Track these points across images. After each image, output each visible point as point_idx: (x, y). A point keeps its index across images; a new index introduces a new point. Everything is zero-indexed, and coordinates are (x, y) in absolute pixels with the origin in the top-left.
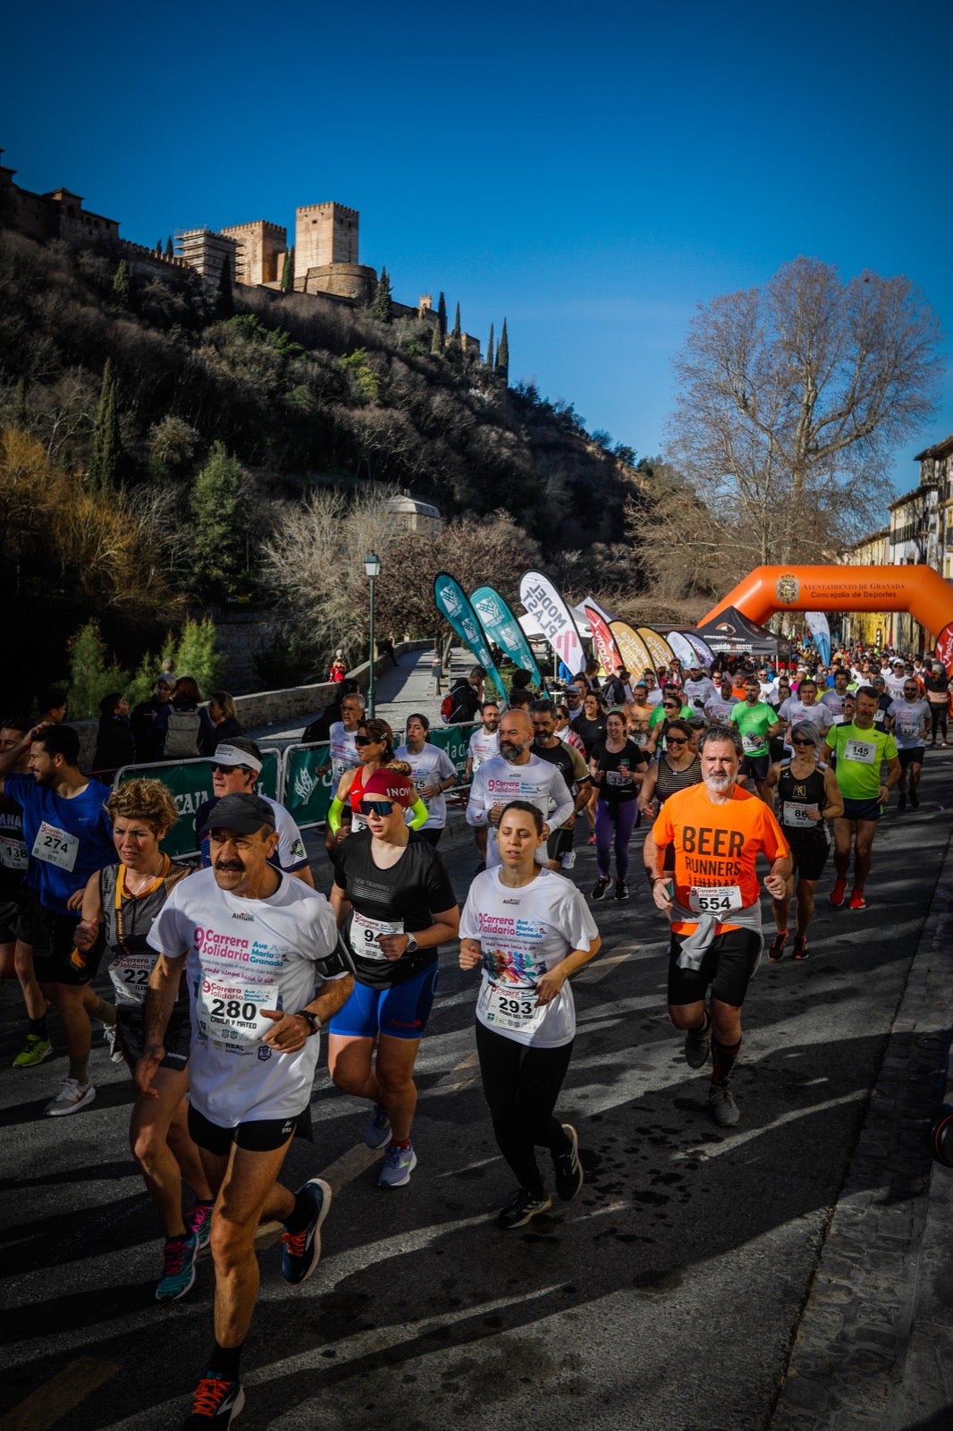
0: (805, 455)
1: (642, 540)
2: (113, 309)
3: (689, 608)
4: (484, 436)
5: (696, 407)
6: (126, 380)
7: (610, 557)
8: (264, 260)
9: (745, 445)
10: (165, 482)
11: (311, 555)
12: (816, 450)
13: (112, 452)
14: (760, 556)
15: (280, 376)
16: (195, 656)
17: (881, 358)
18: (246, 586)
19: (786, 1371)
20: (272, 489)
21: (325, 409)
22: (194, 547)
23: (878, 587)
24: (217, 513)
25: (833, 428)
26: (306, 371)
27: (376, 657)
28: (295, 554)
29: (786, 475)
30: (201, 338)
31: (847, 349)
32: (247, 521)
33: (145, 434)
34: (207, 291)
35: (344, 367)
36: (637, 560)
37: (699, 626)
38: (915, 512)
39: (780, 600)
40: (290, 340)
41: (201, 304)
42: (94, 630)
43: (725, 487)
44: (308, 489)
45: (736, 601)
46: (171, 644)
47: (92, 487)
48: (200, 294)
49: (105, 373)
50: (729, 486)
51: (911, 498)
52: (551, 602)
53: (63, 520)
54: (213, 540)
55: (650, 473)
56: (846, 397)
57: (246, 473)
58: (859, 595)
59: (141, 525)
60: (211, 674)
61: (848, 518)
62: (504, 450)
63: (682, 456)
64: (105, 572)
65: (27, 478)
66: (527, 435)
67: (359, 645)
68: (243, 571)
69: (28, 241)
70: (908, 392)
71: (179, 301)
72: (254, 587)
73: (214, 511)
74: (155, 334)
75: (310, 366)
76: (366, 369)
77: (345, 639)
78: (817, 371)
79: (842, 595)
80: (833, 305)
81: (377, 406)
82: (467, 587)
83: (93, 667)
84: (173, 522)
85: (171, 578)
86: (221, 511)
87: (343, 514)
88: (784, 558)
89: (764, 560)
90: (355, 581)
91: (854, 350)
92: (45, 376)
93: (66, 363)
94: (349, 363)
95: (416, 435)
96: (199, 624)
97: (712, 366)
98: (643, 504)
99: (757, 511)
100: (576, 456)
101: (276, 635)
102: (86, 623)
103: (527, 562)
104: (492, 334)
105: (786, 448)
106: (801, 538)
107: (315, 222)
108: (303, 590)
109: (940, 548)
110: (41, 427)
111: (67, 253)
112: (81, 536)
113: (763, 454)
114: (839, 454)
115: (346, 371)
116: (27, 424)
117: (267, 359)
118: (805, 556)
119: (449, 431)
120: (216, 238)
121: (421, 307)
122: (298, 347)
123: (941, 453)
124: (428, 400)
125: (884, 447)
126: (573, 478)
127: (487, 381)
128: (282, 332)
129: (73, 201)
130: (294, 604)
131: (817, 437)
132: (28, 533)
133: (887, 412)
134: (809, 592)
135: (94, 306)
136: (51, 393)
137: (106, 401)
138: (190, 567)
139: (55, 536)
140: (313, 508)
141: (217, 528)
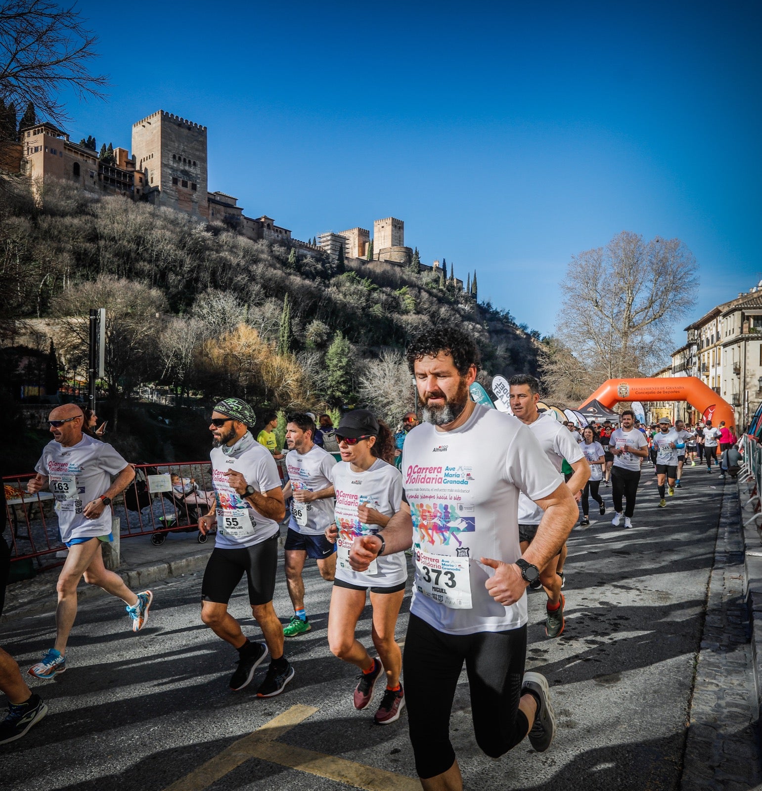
0: (628, 329)
1: (546, 373)
2: (288, 271)
3: (572, 403)
4: (466, 327)
6: (295, 303)
8: (359, 246)
10: (314, 351)
11: (384, 382)
12: (634, 326)
13: (289, 337)
15: (367, 300)
17: (666, 279)
18: (354, 400)
20: (364, 354)
21: (389, 315)
22: (327, 381)
23: (671, 388)
25: (642, 314)
26: (380, 298)
30: (329, 283)
31: (648, 276)
32: (353, 369)
33: (304, 329)
34: (333, 261)
35: (398, 295)
37: (579, 409)
38: (685, 356)
39: (619, 396)
40: (372, 283)
41: (329, 267)
42: (283, 414)
45: (597, 396)
48: (329, 263)
49: (285, 300)
51: (683, 349)
54: (336, 378)
55: (548, 343)
56: (649, 299)
57: (352, 346)
58: (660, 392)
59: (303, 370)
61: (651, 360)
62: (476, 334)
63: (565, 331)
64: (286, 391)
65: (249, 348)
66: (487, 326)
68: (351, 393)
69: (249, 240)
70: (680, 296)
71: (319, 266)
72: (357, 399)
73: (337, 364)
74: (308, 282)
75: (381, 295)
76: (408, 296)
78: (634, 287)
79: (651, 393)
80: (641, 254)
81: (414, 313)
84: (317, 370)
86: (340, 364)
88: (619, 376)
90: (406, 395)
91: (652, 276)
92: (257, 303)
93: (267, 297)
94: (400, 293)
97: (579, 286)
98: (546, 356)
99: (606, 354)
100: (511, 336)
104: (469, 278)
105: (618, 325)
106: (628, 367)
107: (383, 227)
108: (380, 399)
109: (698, 373)
110: (256, 326)
111: (267, 246)
112: (275, 375)
114: (645, 328)
115: (399, 297)
116: (250, 324)
117: (361, 292)
120: (336, 236)
121: (434, 266)
122: (376, 286)
123: (698, 326)
124: (438, 310)
125: (668, 324)
126: (510, 347)
127: (467, 300)
128: (368, 279)
129: (270, 222)
130: (376, 406)
131: (634, 320)
132: (250, 374)
133: (669, 306)
134: (634, 391)
135: (280, 269)
136: (260, 310)
137: (286, 314)
138: (326, 391)
139: (263, 374)
140: (385, 359)
141: (338, 372)
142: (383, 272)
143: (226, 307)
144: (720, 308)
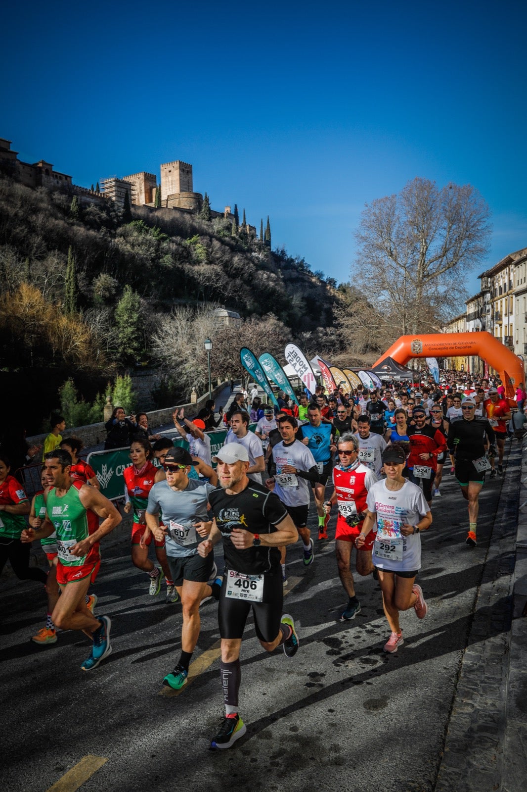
0: (423, 278)
1: (342, 325)
2: (71, 221)
3: (367, 358)
4: (260, 276)
5: (367, 257)
6: (80, 256)
7: (326, 334)
8: (146, 192)
9: (392, 275)
10: (102, 307)
11: (177, 340)
12: (428, 275)
13: (75, 293)
14: (402, 331)
15: (157, 251)
16: (122, 394)
17: (459, 227)
18: (145, 357)
19: (444, 749)
20: (156, 308)
21: (180, 266)
22: (118, 338)
23: (463, 343)
24: (129, 321)
25: (436, 263)
26: (169, 248)
27: (212, 390)
28: (169, 340)
29: (414, 289)
30: (116, 233)
31: (442, 224)
32: (144, 324)
33: (90, 283)
34: (118, 209)
35: (188, 244)
36: (340, 335)
37: (373, 367)
38: (479, 304)
39: (413, 353)
40: (161, 232)
41: (115, 216)
42: (71, 383)
43: (383, 297)
44: (174, 307)
45: (391, 353)
46: (110, 388)
47: (66, 311)
48: (114, 211)
49: (69, 253)
50: (385, 296)
51: (477, 297)
52: (300, 359)
53: (52, 328)
54: (127, 335)
55: (344, 291)
56: (442, 247)
57: (142, 300)
58: (453, 348)
59: (91, 329)
60: (130, 402)
61: (445, 309)
62: (271, 283)
63: (360, 282)
64: (75, 354)
65: (33, 308)
66: (282, 275)
67: (203, 384)
68: (143, 350)
69: (27, 188)
70: (473, 244)
71: (104, 215)
72: (150, 357)
73: (127, 320)
74: (93, 232)
75: (171, 245)
76: (200, 245)
77: (196, 381)
78: (427, 236)
79: (444, 348)
80: (434, 201)
81: (206, 263)
82: (256, 353)
83: (71, 401)
84: (107, 327)
85: (107, 355)
86: (131, 320)
87: (192, 319)
88: (414, 331)
89: (404, 333)
90: (200, 353)
91: (445, 224)
92: (40, 256)
93: (49, 250)
94: (191, 243)
95: (226, 277)
96: (123, 377)
97: (373, 235)
98: (342, 307)
99: (399, 308)
100: (307, 284)
101: (162, 381)
102: (67, 380)
103: (285, 339)
104: (262, 224)
105: (413, 275)
106: (422, 320)
107: (170, 171)
108: (174, 358)
109: (492, 322)
110: (38, 282)
111: (46, 193)
112: (62, 337)
113: (401, 279)
114: (439, 277)
115: (189, 247)
116: (32, 281)
117: (150, 242)
118: (424, 330)
119: (242, 275)
120: (121, 182)
121: (225, 212)
122: (165, 236)
123: (492, 274)
124: (232, 258)
125: (462, 273)
126: (306, 295)
127: (260, 248)
128: (156, 228)
129: (48, 167)
130: (170, 365)
131: (428, 269)
132: (36, 336)
133: (463, 254)
134: (428, 348)
135: (62, 220)
136: (42, 265)
137: (70, 268)
138: (117, 349)
139: (48, 337)
140: (176, 316)
141: (129, 329)
142: (172, 220)
143: (5, 263)
144: (512, 257)
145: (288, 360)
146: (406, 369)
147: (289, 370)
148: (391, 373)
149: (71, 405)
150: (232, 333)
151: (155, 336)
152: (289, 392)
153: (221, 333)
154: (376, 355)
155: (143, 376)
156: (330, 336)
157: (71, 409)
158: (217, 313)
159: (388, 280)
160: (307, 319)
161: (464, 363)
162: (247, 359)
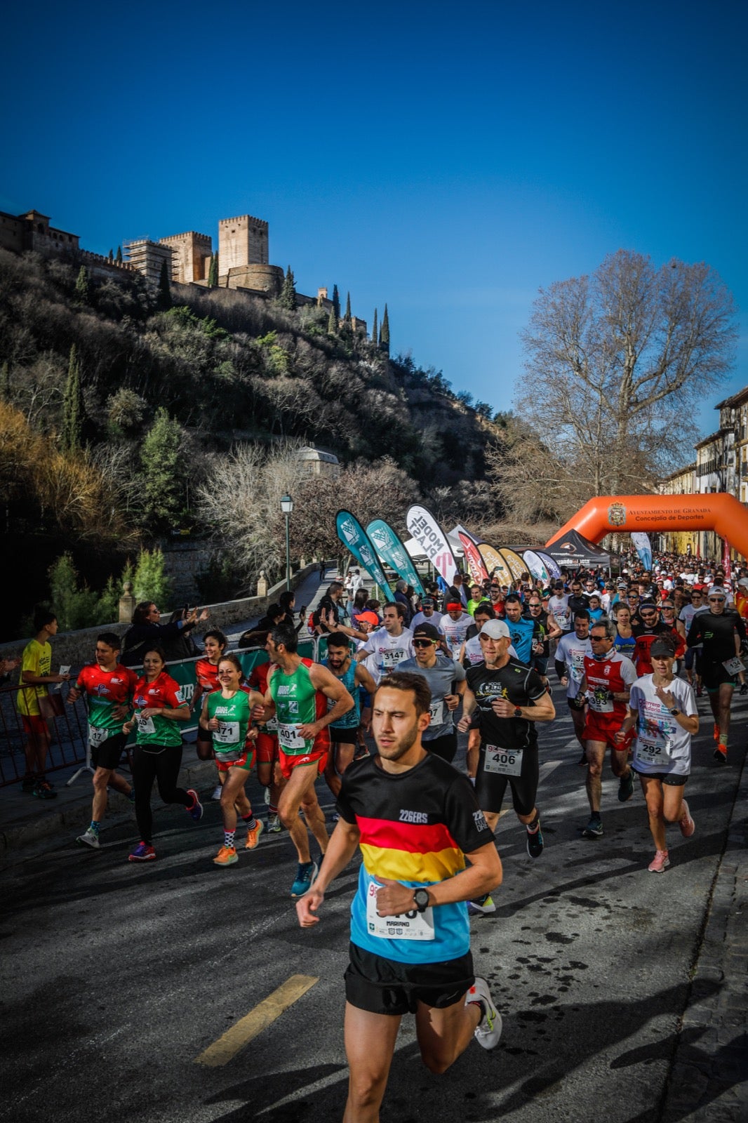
0: (628, 407)
1: (499, 478)
2: (76, 305)
3: (538, 531)
4: (372, 398)
5: (540, 371)
6: (88, 360)
7: (474, 492)
8: (194, 263)
9: (580, 400)
10: (121, 441)
11: (237, 496)
12: (637, 403)
13: (78, 418)
14: (594, 489)
15: (209, 354)
16: (149, 579)
17: (687, 328)
18: (187, 522)
20: (206, 445)
21: (246, 380)
22: (145, 491)
23: (689, 511)
24: (163, 464)
25: (650, 384)
26: (230, 350)
27: (292, 576)
28: (225, 496)
29: (614, 424)
30: (146, 326)
31: (660, 322)
32: (186, 470)
33: (104, 404)
34: (150, 288)
35: (259, 346)
36: (495, 494)
37: (547, 546)
38: (716, 450)
39: (611, 524)
40: (216, 326)
41: (145, 299)
42: (69, 560)
43: (565, 434)
44: (234, 444)
45: (575, 523)
46: (129, 570)
47: (64, 447)
48: (144, 291)
49: (71, 356)
50: (568, 433)
51: (713, 439)
52: (431, 530)
53: (41, 473)
54: (159, 486)
55: (504, 424)
56: (660, 359)
57: (184, 432)
58: (674, 518)
59: (103, 475)
60: (161, 593)
61: (663, 457)
62: (388, 409)
63: (529, 410)
64: (75, 513)
65: (12, 441)
66: (405, 396)
67: (277, 567)
68: (184, 510)
69: (8, 253)
70: (709, 355)
71: (128, 297)
72: (194, 521)
73: (160, 463)
74: (110, 324)
75: (232, 346)
76: (277, 348)
77: (266, 561)
78: (636, 341)
79: (660, 518)
80: (648, 287)
81: (286, 376)
82: (361, 518)
83: (67, 589)
84: (128, 473)
85: (127, 516)
86: (166, 463)
87: (262, 463)
88: (613, 489)
89: (597, 492)
90: (273, 516)
91: (665, 323)
92: (25, 360)
93: (40, 349)
94: (263, 343)
95: (318, 398)
96: (151, 553)
97: (551, 338)
98: (499, 449)
99: (591, 453)
100: (445, 412)
101: (212, 560)
102: (62, 555)
103: (409, 497)
104: (376, 317)
105: (613, 402)
106: (626, 473)
107: (233, 231)
108: (232, 524)
109: (737, 478)
110: (22, 400)
111: (38, 262)
112: (56, 486)
113: (594, 407)
114: (654, 406)
115: (261, 349)
116: (11, 397)
117: (199, 341)
118: (629, 488)
119: (343, 395)
120: (155, 247)
121: (319, 297)
122: (223, 331)
123: (736, 403)
124: (327, 369)
125: (690, 399)
126: (443, 429)
127: (373, 354)
128: (209, 320)
129: (42, 220)
130: (225, 535)
131: (637, 393)
132: (14, 484)
133: (692, 371)
134: (635, 516)
135: (61, 303)
136: (29, 373)
137: (73, 378)
138: (142, 508)
139: (35, 486)
140: (238, 458)
141: (162, 476)
142: (235, 307)
145: (411, 531)
146: (600, 550)
147: (414, 547)
148: (575, 555)
149: (67, 594)
150: (324, 486)
151: (203, 490)
152: (414, 582)
153: (308, 485)
154: (551, 527)
155: (183, 551)
156: (480, 494)
157: (67, 602)
158: (302, 454)
159: (573, 408)
160: (445, 466)
161: (691, 542)
162: (347, 529)
